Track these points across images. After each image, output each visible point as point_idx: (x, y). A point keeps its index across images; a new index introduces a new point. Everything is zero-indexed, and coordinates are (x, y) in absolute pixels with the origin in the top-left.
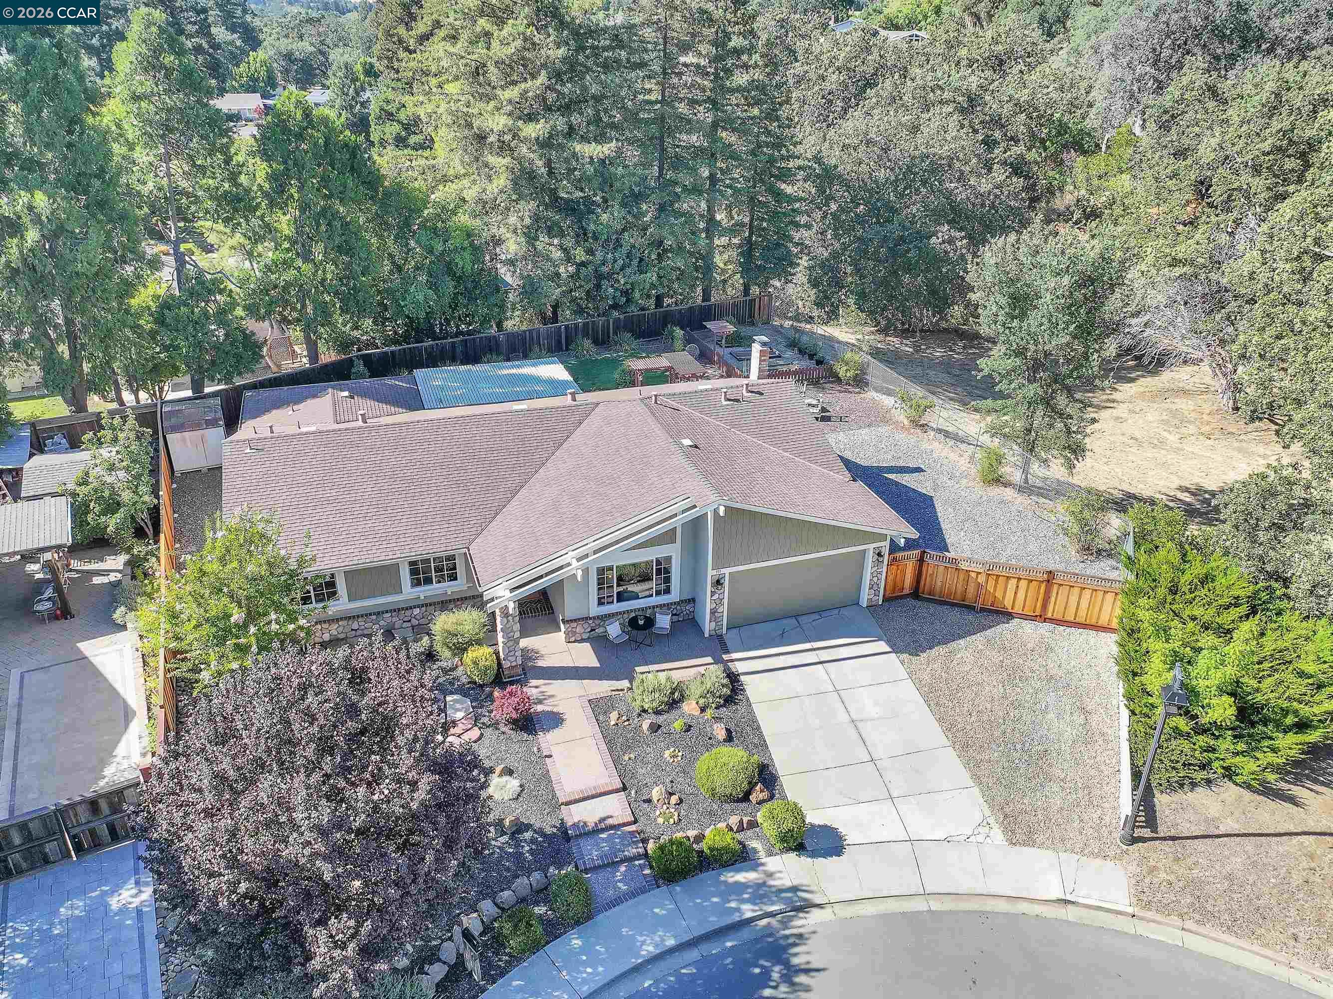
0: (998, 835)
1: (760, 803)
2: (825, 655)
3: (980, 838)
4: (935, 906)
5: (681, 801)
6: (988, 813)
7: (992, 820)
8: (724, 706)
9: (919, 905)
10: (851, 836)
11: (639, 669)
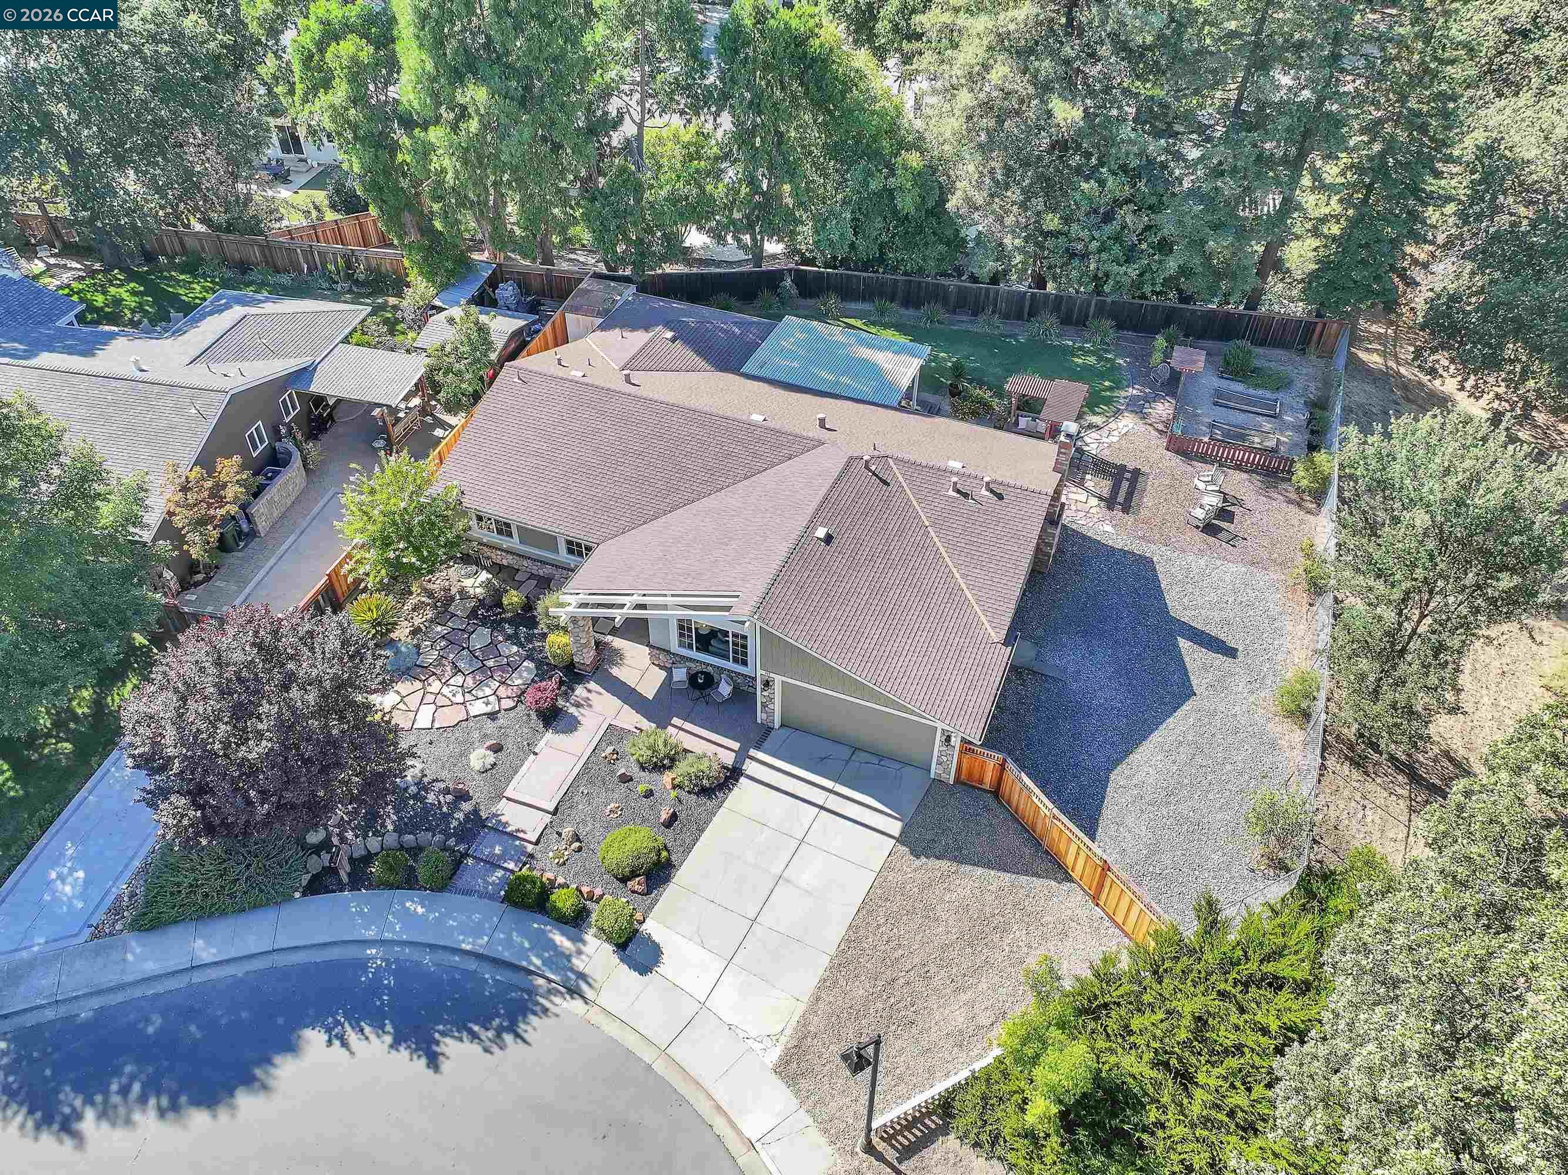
0: (774, 1055)
1: (633, 892)
2: (833, 802)
3: (757, 1046)
4: (659, 1067)
5: (580, 849)
6: (789, 1032)
7: (783, 1039)
8: (698, 794)
9: (647, 1055)
10: (667, 967)
11: (676, 721)
